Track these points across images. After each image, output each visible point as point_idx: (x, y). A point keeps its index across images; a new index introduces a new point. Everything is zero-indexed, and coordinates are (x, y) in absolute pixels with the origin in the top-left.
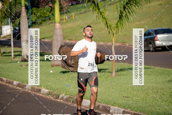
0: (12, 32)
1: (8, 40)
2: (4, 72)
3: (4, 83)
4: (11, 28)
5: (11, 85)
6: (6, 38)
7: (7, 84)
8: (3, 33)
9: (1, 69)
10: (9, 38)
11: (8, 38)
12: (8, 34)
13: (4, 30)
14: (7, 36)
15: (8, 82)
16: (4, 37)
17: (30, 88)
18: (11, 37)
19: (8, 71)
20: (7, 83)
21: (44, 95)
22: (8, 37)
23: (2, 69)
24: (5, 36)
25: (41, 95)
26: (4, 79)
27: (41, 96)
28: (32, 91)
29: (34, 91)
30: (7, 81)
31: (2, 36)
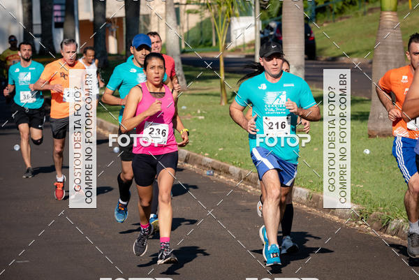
0: (258, 34)
1: (248, 57)
2: (233, 150)
3: (232, 180)
4: (255, 25)
5: (250, 187)
6: (241, 53)
7: (241, 184)
8: (233, 38)
9: (226, 140)
10: (251, 53)
11: (246, 54)
12: (248, 40)
13: (236, 30)
14: (244, 45)
15: (243, 177)
16: (237, 50)
17: (304, 198)
18: (254, 50)
19: (244, 147)
20: (240, 179)
21: (343, 218)
22: (247, 48)
23: (229, 139)
24: (240, 46)
25: (336, 218)
26: (232, 168)
27: (335, 222)
28: (310, 207)
29: (315, 207)
30: (240, 174)
31: (231, 46)
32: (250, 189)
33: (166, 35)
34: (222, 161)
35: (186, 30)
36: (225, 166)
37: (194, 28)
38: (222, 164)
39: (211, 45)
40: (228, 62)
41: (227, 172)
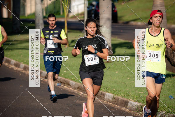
1: (80, 21)
3: (71, 89)
4: (85, 3)
5: (81, 92)
6: (76, 19)
7: (76, 91)
8: (72, 10)
10: (82, 19)
11: (79, 19)
12: (80, 12)
13: (74, 6)
14: (78, 15)
15: (77, 87)
16: (74, 17)
17: (111, 99)
20: (75, 88)
21: (132, 110)
22: (80, 16)
24: (76, 15)
25: (128, 110)
26: (71, 82)
28: (114, 104)
29: (117, 104)
31: (71, 15)
32: (81, 94)
33: (35, 8)
34: (65, 78)
35: (46, 5)
36: (67, 81)
37: (50, 4)
38: (66, 79)
39: (60, 14)
40: (69, 24)
41: (68, 84)
